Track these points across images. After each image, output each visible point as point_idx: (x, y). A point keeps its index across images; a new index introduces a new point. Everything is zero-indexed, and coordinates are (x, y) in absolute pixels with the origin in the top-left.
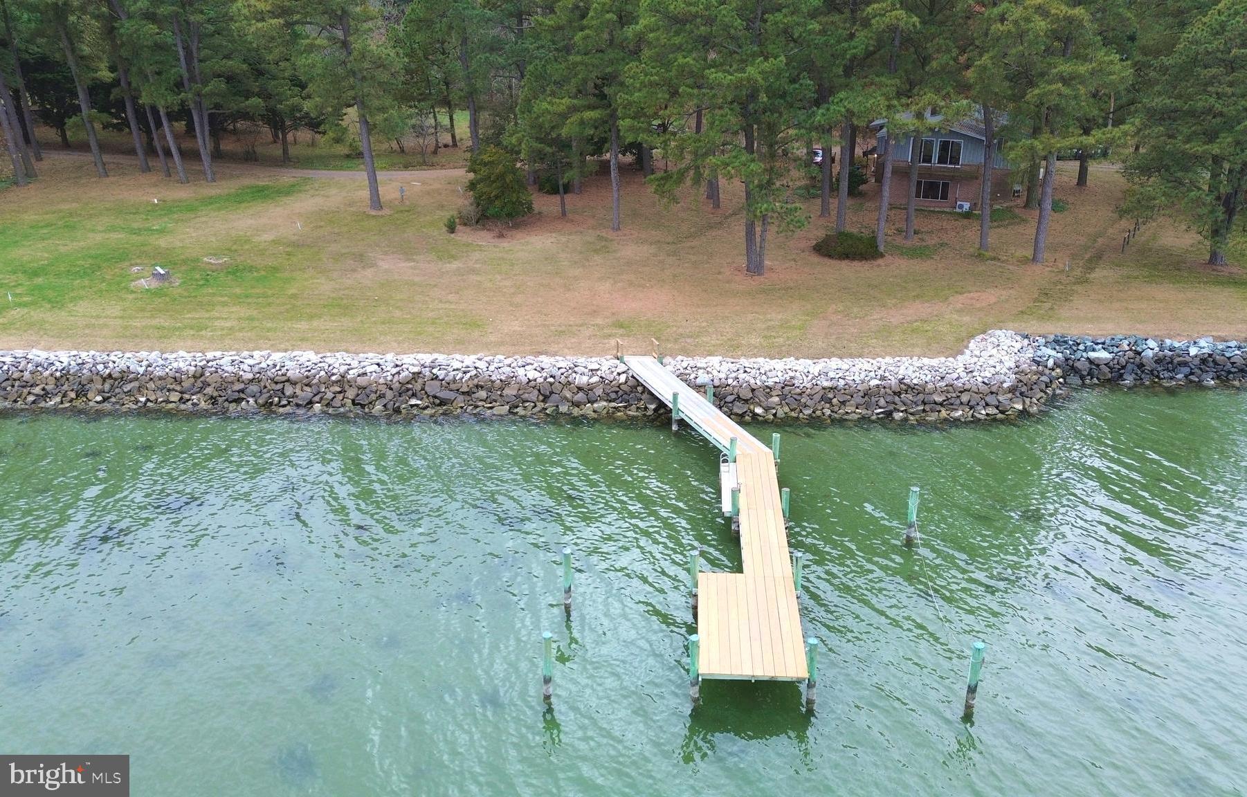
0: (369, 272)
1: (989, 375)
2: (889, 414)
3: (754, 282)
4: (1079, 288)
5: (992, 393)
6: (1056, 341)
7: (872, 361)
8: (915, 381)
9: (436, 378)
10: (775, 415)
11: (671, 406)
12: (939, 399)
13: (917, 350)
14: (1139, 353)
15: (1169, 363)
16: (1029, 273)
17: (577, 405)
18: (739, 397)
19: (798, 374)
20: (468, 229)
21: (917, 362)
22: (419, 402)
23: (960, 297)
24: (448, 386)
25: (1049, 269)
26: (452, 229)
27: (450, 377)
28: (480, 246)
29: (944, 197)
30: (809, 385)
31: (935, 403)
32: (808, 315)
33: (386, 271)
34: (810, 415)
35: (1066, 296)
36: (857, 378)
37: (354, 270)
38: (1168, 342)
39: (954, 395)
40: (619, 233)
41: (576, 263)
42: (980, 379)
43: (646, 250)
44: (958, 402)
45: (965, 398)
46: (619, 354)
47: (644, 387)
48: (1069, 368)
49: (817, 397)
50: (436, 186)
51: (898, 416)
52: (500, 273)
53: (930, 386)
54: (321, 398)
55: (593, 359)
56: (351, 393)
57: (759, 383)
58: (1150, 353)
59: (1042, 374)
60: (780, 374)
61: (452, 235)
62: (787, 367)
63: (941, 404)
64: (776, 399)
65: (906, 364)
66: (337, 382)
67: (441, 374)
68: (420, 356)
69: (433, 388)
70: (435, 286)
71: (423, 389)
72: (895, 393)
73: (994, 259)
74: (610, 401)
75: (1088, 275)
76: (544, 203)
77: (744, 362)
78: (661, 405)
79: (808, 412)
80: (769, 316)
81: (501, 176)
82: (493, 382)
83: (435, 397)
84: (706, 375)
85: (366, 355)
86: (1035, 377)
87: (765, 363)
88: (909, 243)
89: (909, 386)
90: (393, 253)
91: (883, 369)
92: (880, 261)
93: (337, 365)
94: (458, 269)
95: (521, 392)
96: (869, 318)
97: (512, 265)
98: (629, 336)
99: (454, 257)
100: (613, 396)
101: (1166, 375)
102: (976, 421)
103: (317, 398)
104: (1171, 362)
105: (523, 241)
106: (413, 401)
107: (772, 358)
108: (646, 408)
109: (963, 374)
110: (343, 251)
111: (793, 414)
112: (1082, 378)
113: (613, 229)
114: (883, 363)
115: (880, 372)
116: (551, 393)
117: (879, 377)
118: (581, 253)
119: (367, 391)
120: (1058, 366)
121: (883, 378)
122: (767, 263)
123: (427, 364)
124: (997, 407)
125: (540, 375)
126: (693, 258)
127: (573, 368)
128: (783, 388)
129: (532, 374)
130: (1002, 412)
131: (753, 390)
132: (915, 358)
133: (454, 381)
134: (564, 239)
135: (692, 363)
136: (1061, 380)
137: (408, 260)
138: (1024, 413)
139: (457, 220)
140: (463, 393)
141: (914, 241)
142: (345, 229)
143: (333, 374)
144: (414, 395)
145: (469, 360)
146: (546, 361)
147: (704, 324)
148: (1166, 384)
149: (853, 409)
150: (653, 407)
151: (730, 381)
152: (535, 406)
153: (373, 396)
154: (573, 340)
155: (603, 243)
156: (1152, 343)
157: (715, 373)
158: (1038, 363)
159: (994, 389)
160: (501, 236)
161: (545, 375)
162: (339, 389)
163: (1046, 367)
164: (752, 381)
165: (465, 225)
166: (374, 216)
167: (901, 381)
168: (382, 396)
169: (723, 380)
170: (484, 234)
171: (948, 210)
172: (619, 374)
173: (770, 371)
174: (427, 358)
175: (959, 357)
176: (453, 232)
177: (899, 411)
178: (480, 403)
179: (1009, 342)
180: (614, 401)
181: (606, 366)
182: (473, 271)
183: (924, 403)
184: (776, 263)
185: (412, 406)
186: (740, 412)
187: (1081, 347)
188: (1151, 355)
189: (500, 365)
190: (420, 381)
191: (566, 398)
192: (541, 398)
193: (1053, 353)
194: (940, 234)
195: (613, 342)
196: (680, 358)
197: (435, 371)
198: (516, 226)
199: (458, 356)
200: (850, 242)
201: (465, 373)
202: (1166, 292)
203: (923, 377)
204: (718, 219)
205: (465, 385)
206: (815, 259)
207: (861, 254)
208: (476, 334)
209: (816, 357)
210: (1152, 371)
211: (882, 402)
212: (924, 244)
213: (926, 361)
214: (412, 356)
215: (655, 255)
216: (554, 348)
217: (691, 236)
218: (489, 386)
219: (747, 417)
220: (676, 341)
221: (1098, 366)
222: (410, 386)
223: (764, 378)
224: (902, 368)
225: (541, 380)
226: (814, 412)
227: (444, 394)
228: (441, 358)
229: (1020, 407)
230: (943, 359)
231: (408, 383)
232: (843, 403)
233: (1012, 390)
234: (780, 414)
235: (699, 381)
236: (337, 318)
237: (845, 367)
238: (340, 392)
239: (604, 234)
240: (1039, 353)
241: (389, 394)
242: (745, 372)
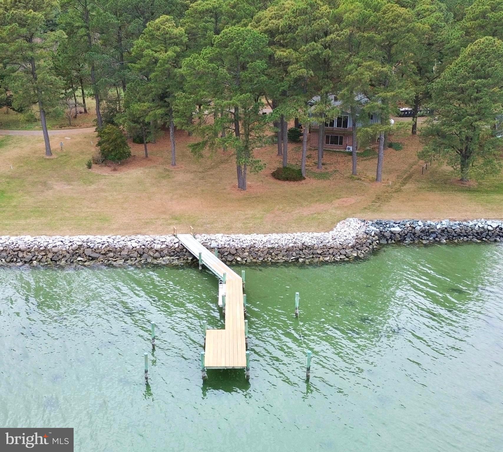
0: (50, 192)
1: (343, 241)
2: (297, 259)
3: (241, 194)
4: (395, 195)
5: (343, 249)
6: (377, 223)
7: (291, 235)
8: (309, 244)
9: (89, 247)
10: (246, 261)
11: (198, 258)
12: (319, 252)
13: (313, 229)
14: (414, 228)
15: (427, 232)
16: (374, 187)
17: (156, 258)
18: (230, 253)
19: (257, 242)
20: (98, 166)
21: (311, 235)
22: (82, 259)
23: (338, 200)
24: (95, 251)
25: (384, 184)
26: (89, 166)
27: (96, 247)
28: (104, 176)
29: (341, 143)
30: (262, 247)
31: (318, 254)
32: (265, 211)
33: (59, 191)
34: (262, 261)
35: (387, 199)
36: (283, 243)
37: (43, 191)
38: (429, 222)
39: (326, 250)
40: (175, 167)
41: (153, 184)
42: (338, 242)
43: (189, 176)
44: (328, 253)
45: (331, 251)
46: (175, 234)
47: (187, 249)
48: (381, 235)
49: (265, 252)
50: (79, 139)
51: (301, 260)
52: (116, 191)
53: (316, 246)
54: (36, 258)
55: (163, 236)
56: (50, 255)
57: (239, 246)
58: (418, 228)
59: (368, 239)
60: (249, 242)
61: (90, 170)
62: (252, 239)
63: (320, 254)
64: (247, 254)
65: (306, 236)
66: (43, 250)
67: (92, 245)
68: (81, 237)
69: (88, 252)
70: (84, 199)
71: (84, 253)
72: (300, 250)
73: (358, 179)
74: (171, 256)
75: (402, 188)
76: (136, 150)
77: (233, 236)
78: (194, 257)
79: (261, 259)
80: (246, 213)
81: (115, 140)
82: (116, 248)
83: (89, 256)
84: (215, 243)
85: (55, 237)
86: (365, 240)
87: (242, 237)
88: (318, 171)
89: (307, 246)
90: (61, 181)
91: (295, 238)
92: (303, 182)
93: (42, 242)
94: (95, 189)
95: (129, 253)
96: (294, 212)
97: (122, 186)
98: (180, 224)
99: (92, 183)
100: (172, 254)
101: (425, 238)
102: (335, 262)
103: (34, 258)
104: (428, 232)
105: (126, 172)
106: (79, 259)
107: (246, 234)
108: (187, 259)
109: (331, 240)
110: (36, 180)
111: (254, 260)
112: (387, 240)
113: (172, 165)
114: (296, 236)
115: (294, 240)
116: (144, 253)
117: (293, 242)
118: (156, 178)
119: (58, 254)
120: (377, 235)
121: (295, 243)
122: (248, 183)
123: (85, 241)
124: (345, 255)
125: (138, 245)
126: (212, 180)
127: (153, 241)
128: (250, 248)
129: (134, 245)
130: (347, 257)
131: (236, 250)
132: (311, 233)
133: (98, 248)
134: (147, 171)
135: (209, 237)
136: (377, 241)
137: (69, 184)
138: (357, 258)
139: (92, 162)
140: (102, 254)
141: (322, 169)
142: (34, 167)
143: (41, 247)
144: (79, 256)
145: (105, 238)
146: (141, 238)
147: (215, 217)
148: (424, 242)
149: (281, 257)
150: (190, 258)
151: (226, 246)
152: (136, 259)
153: (60, 257)
154: (153, 227)
155: (167, 173)
156: (420, 223)
157: (219, 242)
158: (367, 234)
159: (344, 247)
160: (115, 170)
161: (140, 244)
162: (44, 254)
163: (371, 235)
164: (236, 245)
165: (96, 163)
166: (48, 159)
167: (303, 244)
168: (64, 257)
169: (223, 245)
170: (106, 169)
171: (342, 150)
172: (175, 243)
173: (245, 240)
174: (85, 238)
175: (331, 232)
176: (90, 168)
177: (301, 258)
178: (110, 259)
179: (354, 224)
180: (172, 256)
181: (169, 239)
182: (103, 190)
183: (313, 254)
184: (253, 183)
185: (79, 261)
186: (230, 260)
187: (388, 226)
188: (419, 229)
189: (119, 240)
190: (82, 249)
191: (150, 256)
192: (139, 255)
193: (375, 229)
194: (335, 165)
195: (172, 227)
196: (203, 235)
197: (89, 244)
198: (122, 164)
199: (99, 236)
200: (289, 172)
201: (103, 244)
202: (435, 197)
203: (313, 242)
204: (226, 158)
205: (103, 251)
206: (272, 180)
207: (294, 178)
208: (106, 225)
209: (266, 233)
210: (419, 236)
211: (294, 254)
212: (327, 171)
213: (315, 234)
214: (77, 237)
215: (193, 180)
216: (144, 231)
217: (212, 168)
218: (114, 251)
219: (234, 262)
220: (202, 226)
221: (395, 234)
222: (77, 251)
223: (242, 244)
224: (304, 238)
225: (139, 247)
226: (264, 259)
227: (94, 255)
228: (91, 238)
229: (355, 255)
230: (323, 233)
231: (76, 250)
232: (277, 255)
233: (353, 247)
234: (249, 261)
235: (212, 246)
236: (38, 218)
237: (279, 238)
238: (45, 255)
239: (167, 168)
240: (368, 229)
241: (68, 256)
242: (233, 241)
